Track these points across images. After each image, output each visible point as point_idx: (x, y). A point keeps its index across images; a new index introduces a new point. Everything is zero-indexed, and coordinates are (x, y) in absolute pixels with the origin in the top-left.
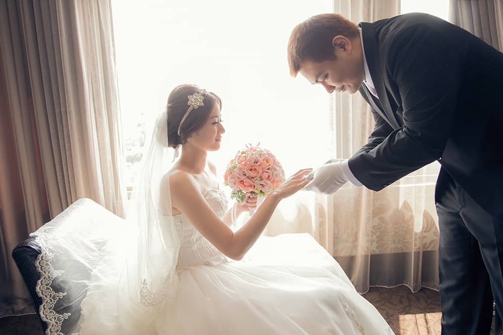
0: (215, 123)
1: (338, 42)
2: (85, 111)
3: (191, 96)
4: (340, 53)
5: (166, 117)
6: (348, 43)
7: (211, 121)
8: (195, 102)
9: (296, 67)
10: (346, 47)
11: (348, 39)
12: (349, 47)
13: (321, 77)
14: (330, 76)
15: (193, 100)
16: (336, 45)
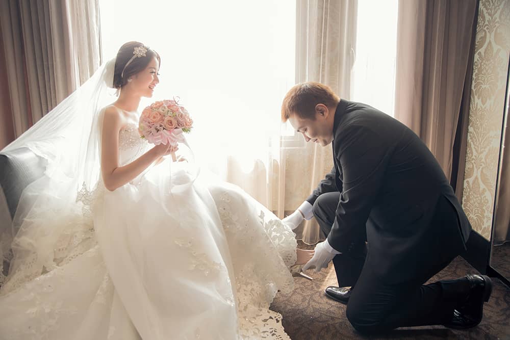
0: (153, 72)
1: (320, 108)
2: (70, 66)
3: (137, 48)
4: (319, 116)
5: (115, 61)
6: (326, 111)
7: (150, 70)
8: (139, 52)
9: (286, 117)
10: (325, 113)
11: (328, 108)
12: (326, 114)
13: (302, 129)
14: (308, 130)
15: (138, 50)
16: (318, 110)
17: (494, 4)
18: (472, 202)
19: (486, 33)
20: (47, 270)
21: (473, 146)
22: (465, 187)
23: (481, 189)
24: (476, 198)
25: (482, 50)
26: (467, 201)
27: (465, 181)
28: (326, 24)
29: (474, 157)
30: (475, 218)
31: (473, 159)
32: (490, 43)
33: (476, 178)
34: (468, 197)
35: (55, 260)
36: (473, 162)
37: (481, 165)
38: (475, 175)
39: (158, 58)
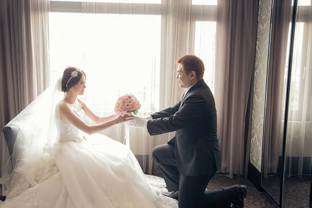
3: (73, 72)
17: (261, 49)
18: (254, 151)
19: (259, 62)
20: (32, 186)
21: (254, 121)
22: (251, 143)
23: (257, 145)
24: (256, 149)
25: (257, 71)
26: (252, 150)
27: (251, 140)
28: (176, 52)
29: (255, 127)
30: (255, 160)
31: (254, 128)
32: (260, 69)
33: (256, 138)
34: (253, 148)
35: (35, 180)
36: (254, 129)
37: (257, 132)
38: (255, 137)
39: (85, 75)
